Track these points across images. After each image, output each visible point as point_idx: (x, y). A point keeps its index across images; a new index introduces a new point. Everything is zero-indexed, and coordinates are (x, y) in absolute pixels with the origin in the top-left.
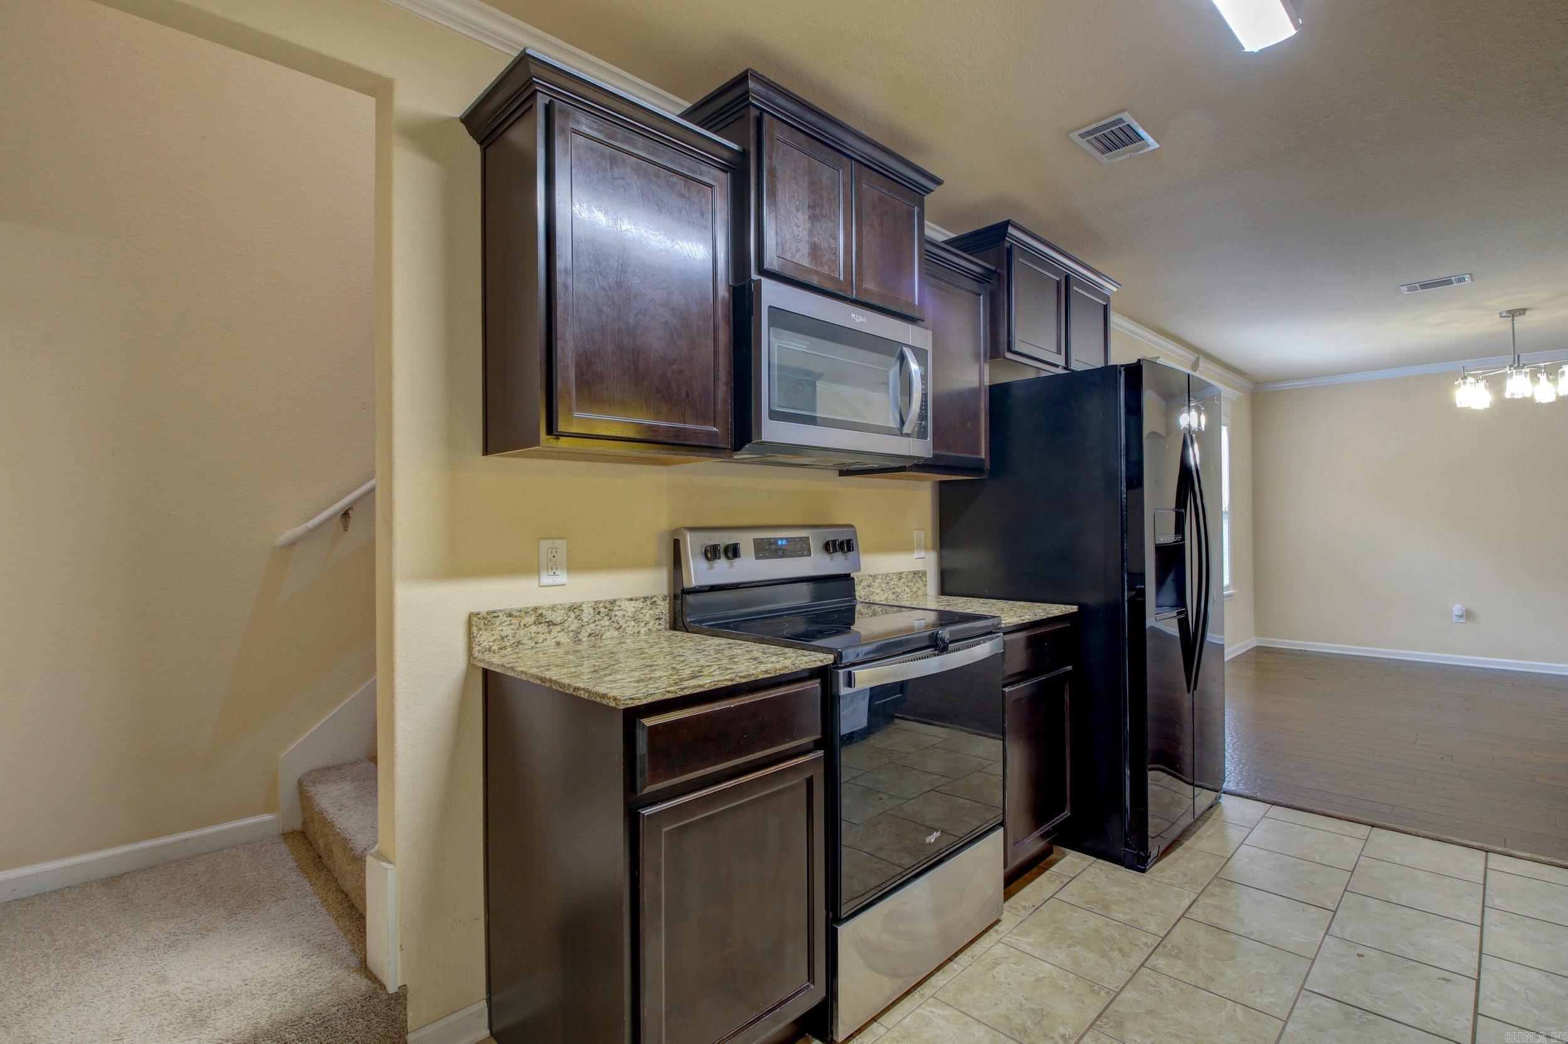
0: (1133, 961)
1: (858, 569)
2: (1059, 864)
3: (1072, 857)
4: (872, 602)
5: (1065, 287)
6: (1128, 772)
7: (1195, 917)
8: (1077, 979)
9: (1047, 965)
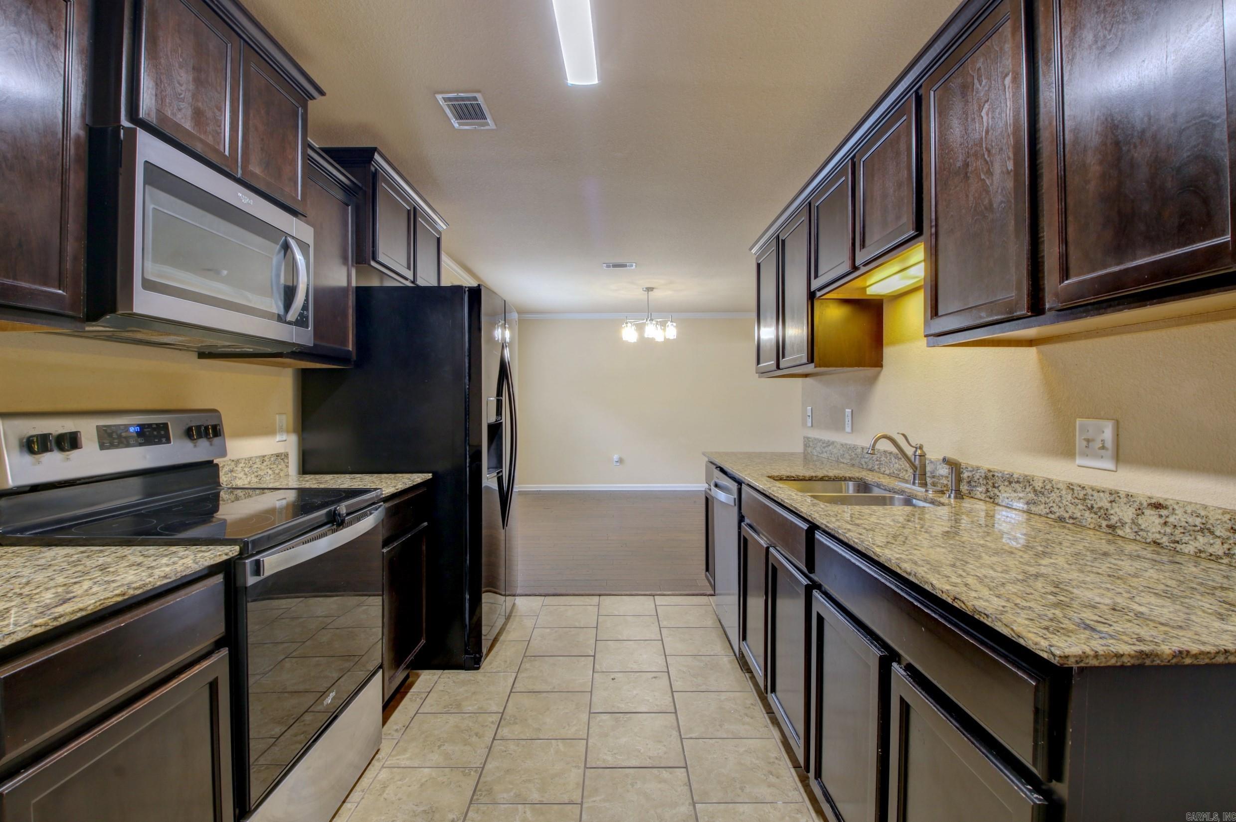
0: (487, 739)
1: (223, 453)
2: (416, 684)
3: (425, 675)
4: (234, 486)
5: (413, 216)
6: (467, 597)
7: (518, 690)
8: (452, 770)
9: (426, 770)
